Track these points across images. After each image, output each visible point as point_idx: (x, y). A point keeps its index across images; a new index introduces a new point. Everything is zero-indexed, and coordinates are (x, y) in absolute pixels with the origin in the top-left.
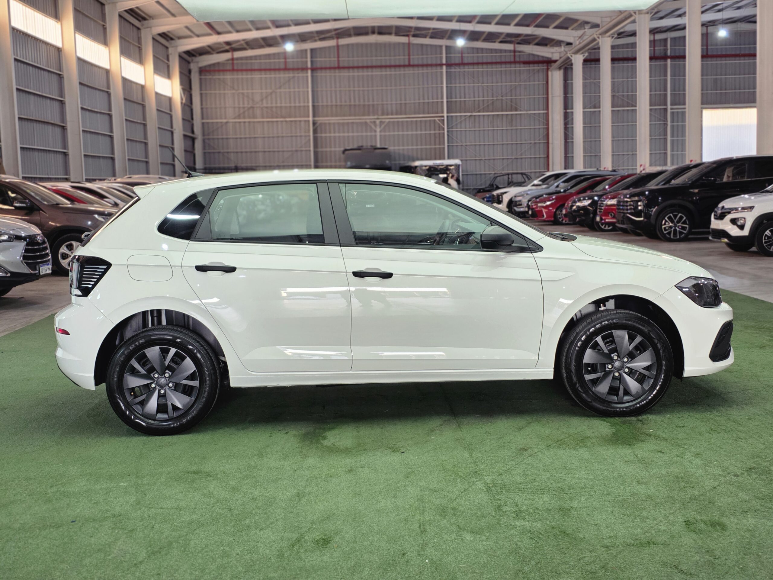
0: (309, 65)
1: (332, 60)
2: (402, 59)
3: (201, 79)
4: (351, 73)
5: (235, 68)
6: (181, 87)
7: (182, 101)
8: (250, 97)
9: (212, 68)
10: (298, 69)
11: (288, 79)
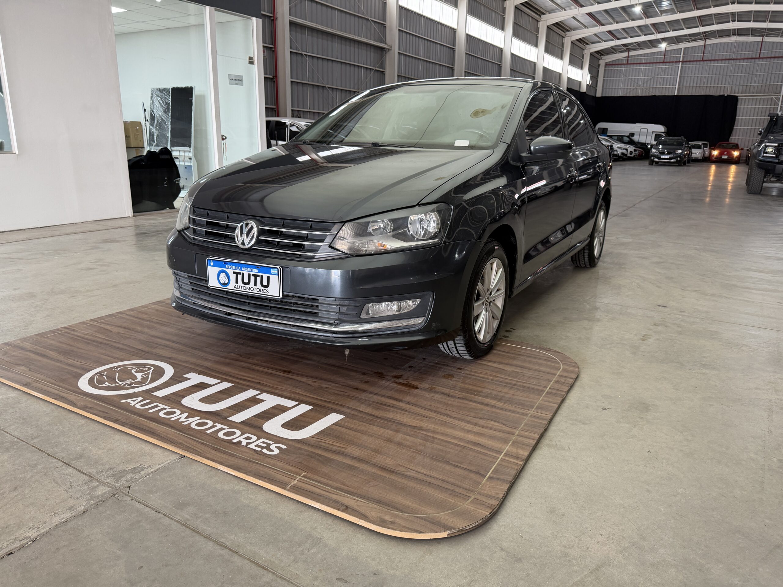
0: (681, 60)
1: (699, 56)
2: (755, 54)
3: (605, 70)
4: (712, 64)
5: (629, 62)
6: (589, 75)
7: (588, 83)
8: (636, 81)
9: (614, 63)
10: (673, 62)
11: (664, 69)
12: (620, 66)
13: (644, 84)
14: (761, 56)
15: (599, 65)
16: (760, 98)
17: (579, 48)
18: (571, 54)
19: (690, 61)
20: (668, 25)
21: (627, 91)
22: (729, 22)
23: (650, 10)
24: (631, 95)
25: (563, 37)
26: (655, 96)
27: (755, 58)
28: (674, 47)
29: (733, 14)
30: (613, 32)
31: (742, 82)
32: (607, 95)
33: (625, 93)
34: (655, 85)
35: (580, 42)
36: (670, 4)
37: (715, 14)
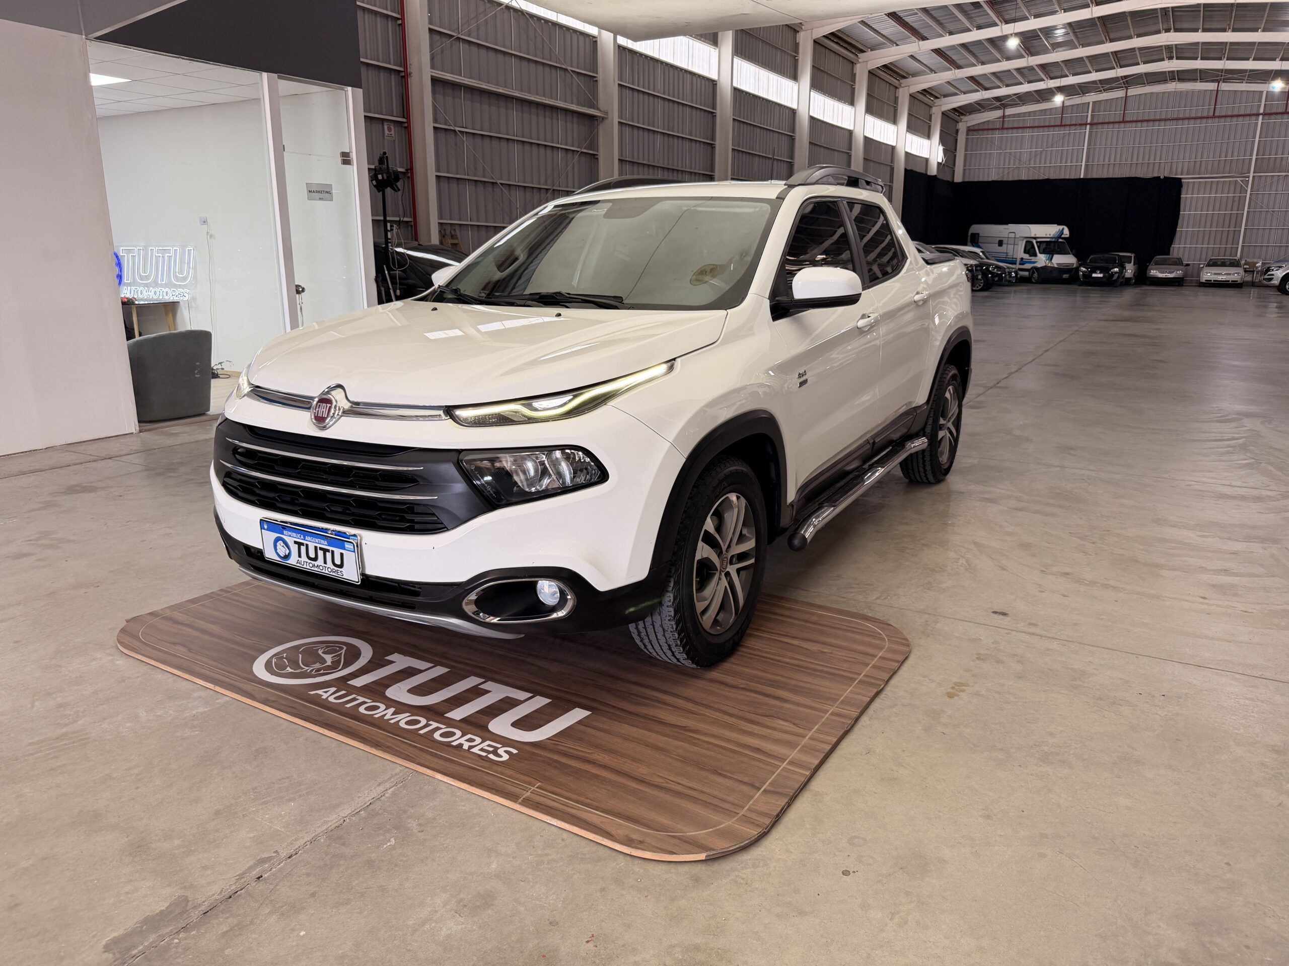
0: (1089, 121)
1: (1117, 115)
2: (1207, 110)
3: (967, 139)
4: (1139, 127)
5: (1006, 126)
6: (941, 148)
7: (940, 161)
8: (1018, 157)
9: (981, 127)
10: (1075, 125)
11: (1062, 136)
12: (990, 132)
13: (1030, 160)
14: (1217, 114)
15: (957, 131)
16: (1218, 181)
17: (924, 105)
18: (909, 114)
19: (1102, 123)
20: (1066, 66)
21: (1003, 172)
22: (1163, 60)
23: (1035, 43)
24: (1011, 179)
25: (896, 88)
26: (1048, 179)
27: (1207, 118)
28: (1077, 100)
29: (1169, 48)
30: (977, 78)
31: (1187, 155)
32: (971, 180)
33: (1001, 175)
34: (1048, 162)
35: (925, 95)
36: (1067, 34)
37: (1140, 49)
